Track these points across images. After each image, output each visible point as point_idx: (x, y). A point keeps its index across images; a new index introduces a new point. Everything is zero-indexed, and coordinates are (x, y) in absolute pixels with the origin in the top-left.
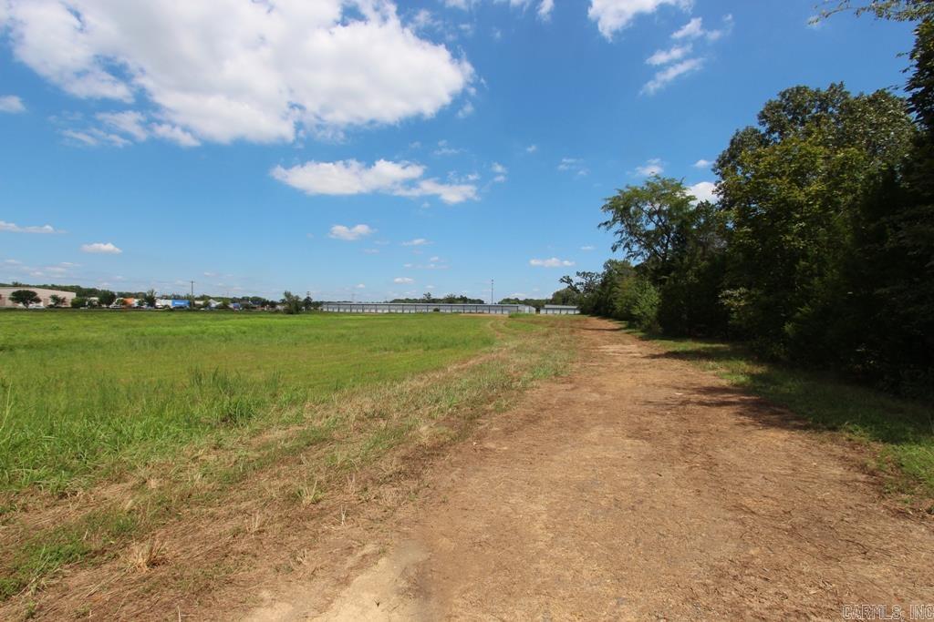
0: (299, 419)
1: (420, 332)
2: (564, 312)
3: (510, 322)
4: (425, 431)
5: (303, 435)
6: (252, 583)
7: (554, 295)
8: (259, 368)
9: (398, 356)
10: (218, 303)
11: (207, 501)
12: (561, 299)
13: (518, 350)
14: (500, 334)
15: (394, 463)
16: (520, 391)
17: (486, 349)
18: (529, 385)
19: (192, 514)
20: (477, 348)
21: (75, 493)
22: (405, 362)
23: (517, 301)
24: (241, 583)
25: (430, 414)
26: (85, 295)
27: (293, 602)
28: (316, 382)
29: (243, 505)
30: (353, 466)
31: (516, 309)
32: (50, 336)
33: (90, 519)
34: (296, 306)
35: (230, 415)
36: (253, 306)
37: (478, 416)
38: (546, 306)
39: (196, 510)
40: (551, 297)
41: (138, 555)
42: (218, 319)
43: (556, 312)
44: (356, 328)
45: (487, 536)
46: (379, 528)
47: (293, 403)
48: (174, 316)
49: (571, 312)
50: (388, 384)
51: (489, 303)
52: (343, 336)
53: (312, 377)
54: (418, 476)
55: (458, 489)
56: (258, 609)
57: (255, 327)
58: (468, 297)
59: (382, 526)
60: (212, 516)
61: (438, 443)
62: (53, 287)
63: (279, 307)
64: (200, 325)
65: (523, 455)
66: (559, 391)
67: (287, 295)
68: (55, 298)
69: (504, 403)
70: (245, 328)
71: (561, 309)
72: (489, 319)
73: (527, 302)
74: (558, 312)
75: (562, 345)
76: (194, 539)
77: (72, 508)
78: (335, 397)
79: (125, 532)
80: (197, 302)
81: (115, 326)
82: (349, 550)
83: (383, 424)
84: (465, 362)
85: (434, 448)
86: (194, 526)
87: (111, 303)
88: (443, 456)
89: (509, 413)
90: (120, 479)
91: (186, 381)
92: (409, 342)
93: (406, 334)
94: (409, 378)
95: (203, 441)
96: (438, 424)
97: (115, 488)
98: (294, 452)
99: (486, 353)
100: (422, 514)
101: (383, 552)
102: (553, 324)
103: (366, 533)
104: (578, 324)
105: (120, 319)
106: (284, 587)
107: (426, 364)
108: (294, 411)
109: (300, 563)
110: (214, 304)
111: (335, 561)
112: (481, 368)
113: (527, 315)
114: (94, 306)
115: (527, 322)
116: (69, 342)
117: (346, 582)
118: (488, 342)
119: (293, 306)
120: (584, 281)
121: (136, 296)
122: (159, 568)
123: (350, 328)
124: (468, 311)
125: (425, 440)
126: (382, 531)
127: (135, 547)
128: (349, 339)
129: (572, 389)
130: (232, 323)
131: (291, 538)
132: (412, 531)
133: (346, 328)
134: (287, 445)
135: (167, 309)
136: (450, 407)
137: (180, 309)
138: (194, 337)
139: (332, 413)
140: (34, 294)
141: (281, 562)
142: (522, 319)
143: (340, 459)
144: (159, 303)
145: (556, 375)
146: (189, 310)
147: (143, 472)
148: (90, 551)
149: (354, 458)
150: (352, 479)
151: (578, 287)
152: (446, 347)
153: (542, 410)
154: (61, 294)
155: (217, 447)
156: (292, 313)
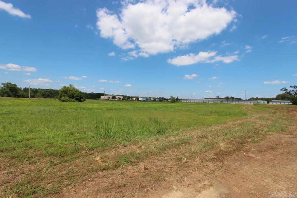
0: (178, 135)
1: (216, 110)
2: (282, 104)
3: (255, 107)
4: (222, 145)
5: (180, 140)
6: (170, 182)
7: (277, 96)
8: (165, 118)
9: (208, 117)
10: (153, 99)
11: (156, 155)
12: (280, 98)
13: (259, 118)
14: (250, 112)
15: (212, 155)
16: (263, 135)
17: (244, 117)
18: (267, 133)
19: (153, 157)
20: (240, 116)
21: (127, 146)
22: (211, 120)
23: (257, 99)
24: (167, 181)
25: (223, 139)
26: (125, 97)
27: (183, 192)
28: (182, 124)
29: (166, 158)
30: (197, 153)
31: (257, 102)
32: (119, 107)
33: (131, 153)
34: (174, 100)
35: (159, 131)
36: (162, 100)
37: (245, 143)
38: (273, 101)
39: (154, 157)
40: (275, 97)
41: (142, 165)
42: (153, 104)
43: (277, 103)
44: (193, 107)
45: (255, 192)
46: (209, 176)
47: (176, 130)
48: (143, 102)
49: (287, 103)
50: (206, 127)
51: (244, 99)
52: (189, 110)
53: (180, 122)
54: (222, 161)
55: (239, 170)
56: (173, 191)
57: (163, 106)
58: (234, 97)
59: (210, 176)
60: (158, 159)
61: (229, 151)
62: (119, 95)
63: (169, 100)
64: (149, 105)
65: (269, 163)
66: (285, 137)
67: (171, 97)
68: (119, 98)
69: (256, 139)
70: (160, 107)
71: (281, 102)
72: (244, 105)
73: (262, 99)
74: (279, 103)
75: (283, 117)
76: (154, 165)
77: (127, 150)
78: (189, 129)
79: (138, 159)
80: (148, 99)
81: (131, 105)
82: (199, 181)
83: (206, 141)
84: (235, 121)
85: (226, 152)
86: (154, 161)
87: (129, 99)
88: (231, 156)
89: (259, 144)
90: (135, 145)
91: (148, 120)
92: (212, 113)
93: (211, 110)
94: (213, 125)
95: (153, 138)
96: (227, 143)
97: (135, 146)
98: (177, 145)
99: (244, 118)
100: (225, 176)
101: (211, 185)
102: (277, 108)
103: (204, 177)
104: (291, 109)
105: (131, 103)
106: (180, 187)
107: (220, 121)
108: (176, 132)
109: (184, 181)
110: (152, 99)
111: (195, 183)
112: (243, 124)
113: (263, 104)
114: (126, 100)
115: (263, 107)
116: (122, 109)
117: (200, 192)
118: (245, 114)
119: (173, 100)
120: (295, 90)
121: (134, 97)
122: (147, 170)
123: (191, 107)
124: (235, 102)
125: (222, 149)
126: (210, 178)
127: (141, 163)
128: (191, 111)
129: (293, 138)
130: (157, 105)
131: (180, 172)
132: (221, 181)
133: (189, 107)
134: (176, 142)
135: (141, 101)
136: (231, 138)
137: (144, 101)
138: (148, 108)
139: (188, 134)
140: (116, 97)
141: (178, 178)
142: (260, 106)
143: (193, 150)
144: (140, 99)
145: (282, 130)
146: (146, 101)
147: (140, 144)
148: (131, 161)
149: (197, 150)
150: (197, 157)
151: (291, 92)
152: (226, 115)
153: (277, 145)
154: (120, 97)
155: (157, 140)
156: (173, 102)
